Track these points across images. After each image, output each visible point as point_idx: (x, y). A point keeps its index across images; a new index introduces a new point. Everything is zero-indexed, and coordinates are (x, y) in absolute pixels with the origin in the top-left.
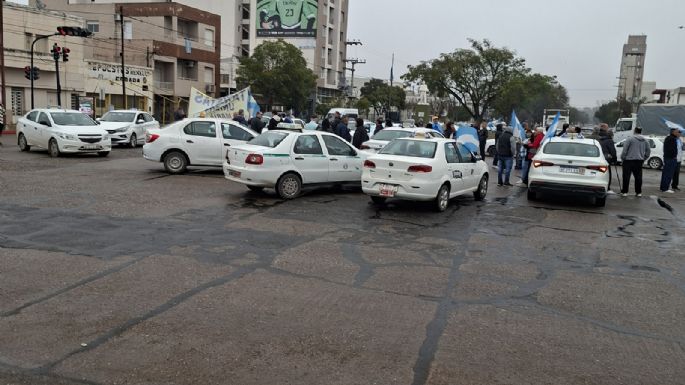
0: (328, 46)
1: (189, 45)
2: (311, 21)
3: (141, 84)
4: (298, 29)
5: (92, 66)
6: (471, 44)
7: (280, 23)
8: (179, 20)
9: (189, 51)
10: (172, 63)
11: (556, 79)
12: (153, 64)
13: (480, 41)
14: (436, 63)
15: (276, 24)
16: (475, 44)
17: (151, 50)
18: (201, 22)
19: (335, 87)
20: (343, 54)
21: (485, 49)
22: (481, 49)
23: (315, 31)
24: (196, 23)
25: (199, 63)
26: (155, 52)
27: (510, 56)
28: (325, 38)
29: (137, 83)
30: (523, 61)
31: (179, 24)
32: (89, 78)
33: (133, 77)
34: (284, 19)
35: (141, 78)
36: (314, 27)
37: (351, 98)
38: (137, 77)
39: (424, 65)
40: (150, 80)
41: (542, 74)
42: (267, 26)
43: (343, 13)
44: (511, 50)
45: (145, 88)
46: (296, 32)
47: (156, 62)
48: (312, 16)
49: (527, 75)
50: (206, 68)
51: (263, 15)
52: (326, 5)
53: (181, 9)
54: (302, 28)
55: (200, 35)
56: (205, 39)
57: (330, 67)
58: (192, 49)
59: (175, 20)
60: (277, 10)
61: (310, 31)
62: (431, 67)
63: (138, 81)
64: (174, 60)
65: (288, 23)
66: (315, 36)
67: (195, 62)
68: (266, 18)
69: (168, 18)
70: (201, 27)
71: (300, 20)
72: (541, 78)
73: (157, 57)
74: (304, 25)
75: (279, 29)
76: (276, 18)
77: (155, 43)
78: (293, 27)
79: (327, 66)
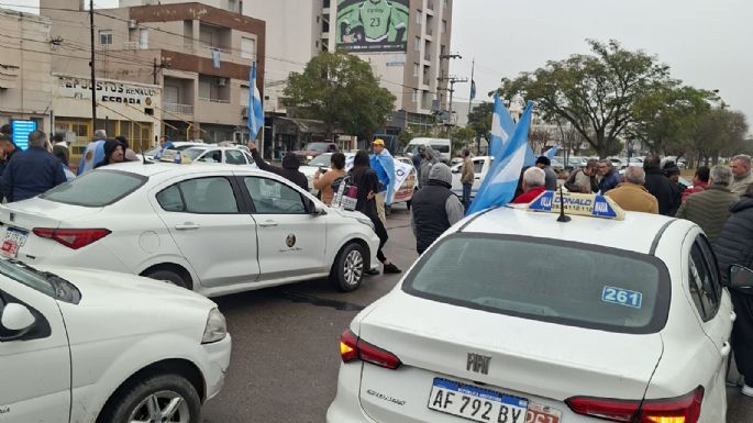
0: (423, 62)
1: (219, 57)
2: (401, 31)
3: (143, 106)
4: (385, 42)
5: (65, 82)
6: (592, 46)
7: (363, 35)
8: (201, 25)
9: (217, 65)
10: (192, 80)
11: (718, 95)
12: (161, 80)
13: (605, 42)
14: (541, 74)
15: (359, 36)
16: (596, 47)
17: (159, 63)
18: (237, 28)
19: (427, 112)
20: (444, 71)
21: (610, 52)
22: (605, 54)
23: (405, 43)
24: (229, 29)
25: (233, 81)
26: (163, 65)
27: (648, 61)
28: (419, 52)
29: (136, 105)
30: (666, 68)
31: (201, 31)
32: (60, 97)
33: (129, 96)
34: (369, 31)
35: (143, 98)
36: (404, 39)
37: (448, 126)
38: (136, 96)
39: (525, 79)
40: (156, 101)
41: (697, 88)
42: (349, 39)
43: (445, 22)
44: (648, 54)
45: (149, 112)
46: (382, 46)
47: (166, 78)
48: (403, 24)
49: (673, 89)
50: (242, 86)
51: (344, 26)
52: (420, 11)
53: (205, 11)
54: (389, 40)
55: (233, 45)
56: (243, 49)
57: (426, 88)
58: (222, 63)
59: (196, 24)
60: (360, 20)
61: (399, 44)
62: (535, 79)
63: (139, 102)
64: (194, 76)
65: (374, 34)
66: (405, 49)
67: (228, 79)
68: (348, 30)
69: (189, 23)
70: (235, 34)
71: (387, 30)
72: (695, 92)
73: (166, 72)
74: (392, 37)
75: (362, 42)
76: (360, 30)
77: (164, 53)
78: (378, 40)
79: (422, 87)
